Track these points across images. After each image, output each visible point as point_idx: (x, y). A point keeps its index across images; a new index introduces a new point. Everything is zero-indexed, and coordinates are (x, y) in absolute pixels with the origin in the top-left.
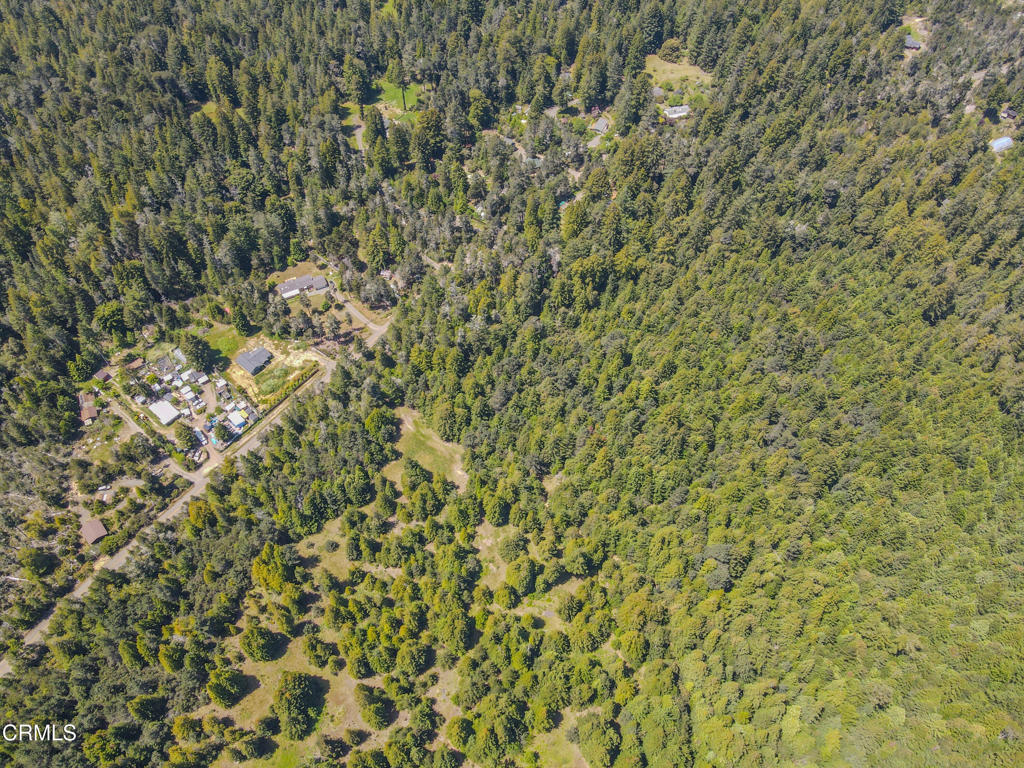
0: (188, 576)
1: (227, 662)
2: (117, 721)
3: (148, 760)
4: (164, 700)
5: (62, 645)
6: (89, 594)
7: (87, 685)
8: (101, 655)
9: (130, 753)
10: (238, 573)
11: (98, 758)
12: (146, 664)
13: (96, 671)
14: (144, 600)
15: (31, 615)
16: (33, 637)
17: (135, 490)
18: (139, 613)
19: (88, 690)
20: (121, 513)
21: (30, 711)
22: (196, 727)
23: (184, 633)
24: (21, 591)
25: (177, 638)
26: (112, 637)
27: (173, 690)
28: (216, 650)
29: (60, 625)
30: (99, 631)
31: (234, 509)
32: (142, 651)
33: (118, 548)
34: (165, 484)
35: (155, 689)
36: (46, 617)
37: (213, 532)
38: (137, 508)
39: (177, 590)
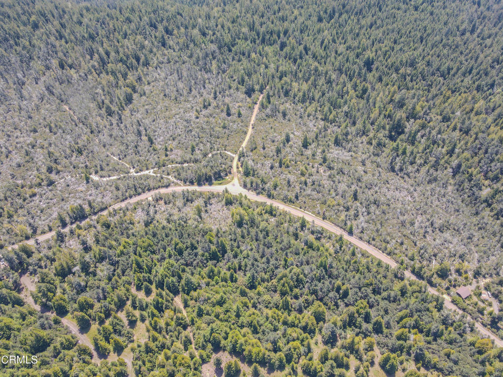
0: (446, 340)
1: (401, 363)
2: (373, 313)
3: (356, 327)
4: (382, 332)
5: (405, 286)
6: (430, 294)
7: (388, 298)
8: (401, 302)
9: (359, 319)
10: (451, 368)
11: (357, 306)
12: (398, 323)
13: (394, 301)
14: (430, 319)
15: (417, 272)
16: (408, 274)
17: (491, 309)
18: (423, 318)
19: (385, 299)
20: (476, 304)
21: (376, 277)
22: (370, 348)
23: (415, 340)
24: (428, 266)
25: (412, 337)
26: (410, 307)
27: (387, 336)
28: (408, 357)
29: (414, 284)
30: (413, 300)
31: (491, 365)
32: (405, 320)
33: (456, 304)
34: (499, 325)
35: (387, 328)
36: (417, 278)
37: (474, 353)
38: (481, 312)
39: (437, 335)
